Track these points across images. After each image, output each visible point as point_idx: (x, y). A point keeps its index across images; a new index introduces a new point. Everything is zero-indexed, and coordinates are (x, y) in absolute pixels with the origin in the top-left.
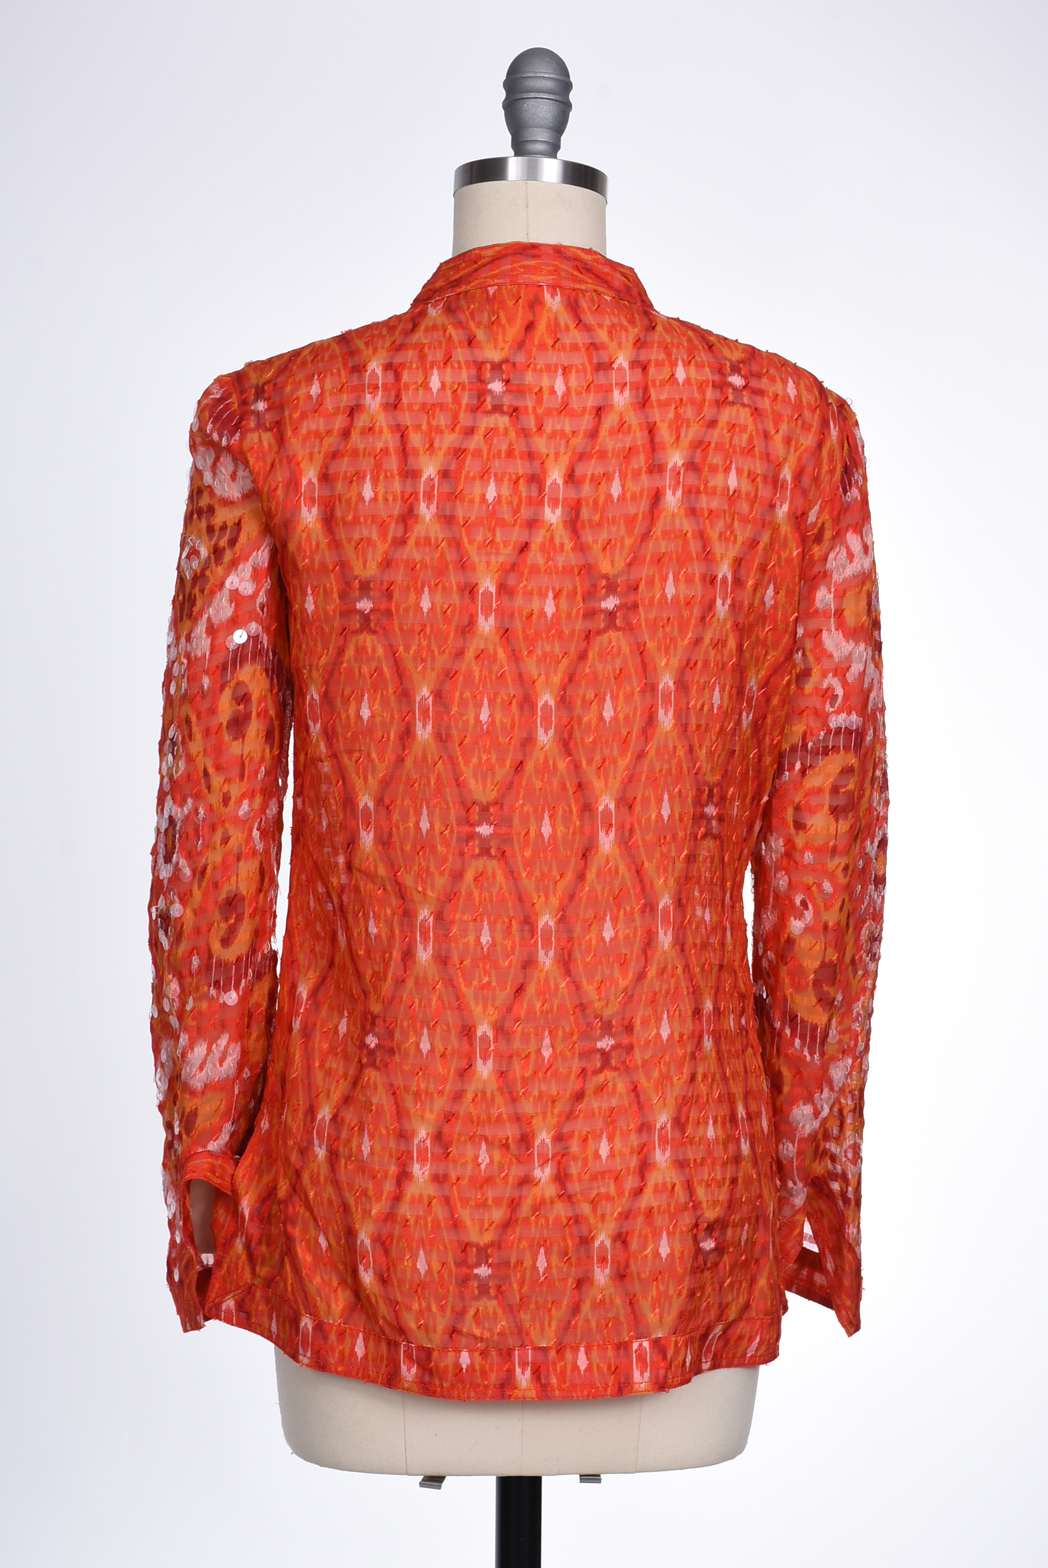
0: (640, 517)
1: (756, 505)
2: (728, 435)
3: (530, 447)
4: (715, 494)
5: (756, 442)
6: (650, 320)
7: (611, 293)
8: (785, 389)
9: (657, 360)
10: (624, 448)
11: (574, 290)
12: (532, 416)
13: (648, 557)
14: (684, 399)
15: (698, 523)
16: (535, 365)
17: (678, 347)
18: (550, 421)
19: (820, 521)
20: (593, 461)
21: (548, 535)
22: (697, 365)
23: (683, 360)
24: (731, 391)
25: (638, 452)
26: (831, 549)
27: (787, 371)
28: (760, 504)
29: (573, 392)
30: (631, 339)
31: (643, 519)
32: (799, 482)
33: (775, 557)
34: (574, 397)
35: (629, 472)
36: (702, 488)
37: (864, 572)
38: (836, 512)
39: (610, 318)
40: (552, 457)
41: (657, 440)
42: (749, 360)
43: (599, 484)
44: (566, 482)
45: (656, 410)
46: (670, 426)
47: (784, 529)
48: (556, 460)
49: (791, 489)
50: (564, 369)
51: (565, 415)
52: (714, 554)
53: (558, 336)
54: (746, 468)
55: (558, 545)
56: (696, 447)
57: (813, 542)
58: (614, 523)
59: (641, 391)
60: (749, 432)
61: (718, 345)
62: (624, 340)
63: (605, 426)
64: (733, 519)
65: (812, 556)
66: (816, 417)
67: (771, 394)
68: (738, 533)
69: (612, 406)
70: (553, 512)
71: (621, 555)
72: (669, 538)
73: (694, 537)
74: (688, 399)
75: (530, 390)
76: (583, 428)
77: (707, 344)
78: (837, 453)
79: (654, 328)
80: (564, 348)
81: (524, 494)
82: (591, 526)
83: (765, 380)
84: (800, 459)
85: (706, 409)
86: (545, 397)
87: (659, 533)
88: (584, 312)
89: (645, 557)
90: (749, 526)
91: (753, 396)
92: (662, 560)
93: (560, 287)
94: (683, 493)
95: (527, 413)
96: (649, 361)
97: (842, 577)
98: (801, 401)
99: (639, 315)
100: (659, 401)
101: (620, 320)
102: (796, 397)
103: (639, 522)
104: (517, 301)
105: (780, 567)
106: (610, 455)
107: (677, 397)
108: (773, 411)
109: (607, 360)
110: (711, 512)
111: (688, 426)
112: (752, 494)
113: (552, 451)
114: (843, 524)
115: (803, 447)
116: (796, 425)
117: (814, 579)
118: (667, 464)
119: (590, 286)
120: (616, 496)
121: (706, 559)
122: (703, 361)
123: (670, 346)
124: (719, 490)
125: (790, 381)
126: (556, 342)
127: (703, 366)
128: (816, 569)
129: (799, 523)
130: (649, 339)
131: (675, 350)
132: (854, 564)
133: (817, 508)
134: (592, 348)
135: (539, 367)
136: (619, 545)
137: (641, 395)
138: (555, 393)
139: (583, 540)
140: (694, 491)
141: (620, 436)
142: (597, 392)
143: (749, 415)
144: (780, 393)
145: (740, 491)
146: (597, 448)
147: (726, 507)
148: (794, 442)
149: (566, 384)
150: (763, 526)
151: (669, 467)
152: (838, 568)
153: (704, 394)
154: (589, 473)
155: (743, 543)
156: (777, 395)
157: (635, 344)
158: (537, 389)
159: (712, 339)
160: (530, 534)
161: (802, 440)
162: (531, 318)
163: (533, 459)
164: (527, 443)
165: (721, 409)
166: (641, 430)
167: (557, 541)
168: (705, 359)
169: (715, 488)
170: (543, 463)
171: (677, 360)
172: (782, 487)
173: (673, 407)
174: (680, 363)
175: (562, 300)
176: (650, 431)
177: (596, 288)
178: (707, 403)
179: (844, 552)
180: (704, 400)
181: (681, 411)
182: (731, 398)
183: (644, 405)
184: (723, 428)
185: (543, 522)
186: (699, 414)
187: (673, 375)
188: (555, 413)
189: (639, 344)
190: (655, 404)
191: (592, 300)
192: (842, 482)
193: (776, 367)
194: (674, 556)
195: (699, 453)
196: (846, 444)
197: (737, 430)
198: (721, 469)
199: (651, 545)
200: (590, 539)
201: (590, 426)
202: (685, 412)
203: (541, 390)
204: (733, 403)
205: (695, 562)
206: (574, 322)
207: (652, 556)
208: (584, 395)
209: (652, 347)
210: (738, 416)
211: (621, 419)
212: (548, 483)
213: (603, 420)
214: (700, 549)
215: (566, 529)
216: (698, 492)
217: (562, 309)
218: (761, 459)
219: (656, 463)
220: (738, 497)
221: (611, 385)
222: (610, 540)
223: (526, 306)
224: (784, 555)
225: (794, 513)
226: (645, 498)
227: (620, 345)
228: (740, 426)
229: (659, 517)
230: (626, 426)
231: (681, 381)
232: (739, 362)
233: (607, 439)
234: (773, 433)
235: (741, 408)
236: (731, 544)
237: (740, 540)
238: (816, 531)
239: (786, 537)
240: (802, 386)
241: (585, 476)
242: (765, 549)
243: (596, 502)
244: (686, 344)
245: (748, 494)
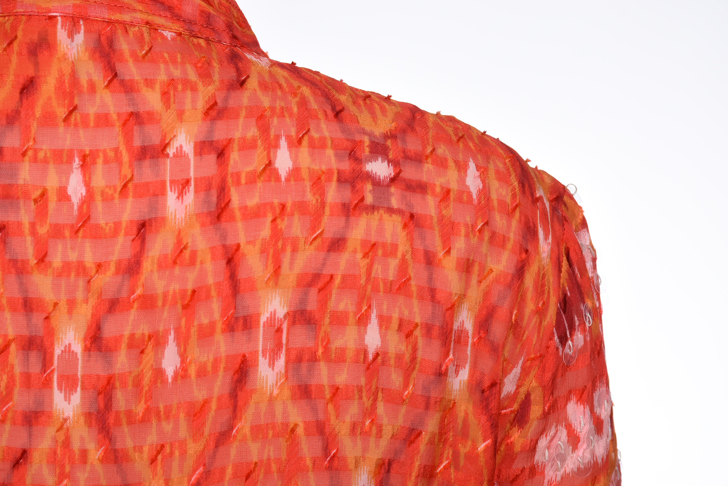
0: (214, 405)
1: (415, 374)
2: (364, 263)
3: (27, 291)
4: (344, 361)
5: (411, 272)
6: (238, 70)
7: (177, 27)
8: (462, 180)
9: (243, 139)
10: (183, 292)
11: (110, 22)
12: (29, 239)
13: (229, 471)
14: (289, 205)
15: (314, 410)
16: (36, 151)
17: (282, 115)
18: (60, 247)
19: (523, 390)
20: (133, 314)
21: (61, 437)
22: (312, 145)
23: (288, 138)
24: (369, 187)
25: (208, 297)
26: (542, 432)
27: (466, 146)
28: (420, 371)
29: (98, 198)
30: (201, 104)
31: (219, 408)
32: (487, 331)
33: (448, 452)
34: (99, 204)
35: (194, 331)
36: (320, 351)
37: (596, 463)
38: (548, 375)
39: (167, 69)
40: (63, 307)
41: (242, 275)
42: (404, 131)
43: (142, 352)
44: (87, 350)
45: (240, 225)
46: (263, 251)
47: (463, 408)
48: (70, 311)
49: (474, 344)
50: (84, 158)
51: (84, 237)
52: (344, 459)
53: (76, 101)
54: (396, 316)
55: (77, 452)
56: (310, 285)
57: (512, 425)
58: (168, 418)
59: (214, 193)
60: (399, 255)
61: (353, 109)
62: (188, 106)
63: (151, 254)
64: (375, 400)
65: (510, 447)
66: (514, 223)
67: (438, 190)
68: (385, 421)
69: (164, 219)
70: (67, 399)
71: (181, 470)
72: (265, 437)
73: (308, 433)
74: (294, 204)
75: (26, 195)
76: (115, 258)
77: (333, 109)
78: (551, 278)
79: (242, 83)
80: (85, 123)
81: (18, 370)
82: (130, 422)
83: (428, 166)
84: (487, 294)
85: (325, 219)
86: (52, 204)
87: (247, 431)
88: (122, 60)
89: (223, 470)
90: (403, 409)
91: (408, 194)
92: (254, 475)
93: (86, 19)
94: (287, 362)
95: (21, 233)
96: (230, 141)
97: (559, 474)
98: (488, 199)
99: (221, 63)
100: (244, 209)
101: (185, 72)
102: (480, 192)
103: (212, 413)
104: (10, 44)
105: (457, 468)
106: (160, 303)
107: (276, 202)
108: (441, 218)
109: (156, 140)
110: (336, 390)
111: (295, 250)
112: (407, 357)
113: (63, 298)
114: (561, 391)
115: (492, 276)
116: (481, 239)
117: (514, 480)
118: (258, 315)
119: (139, 16)
120: (170, 372)
121: (330, 468)
122: (323, 140)
123: (268, 113)
124: (350, 354)
125: (472, 165)
126: (71, 113)
127: (323, 146)
128: (518, 465)
129: (487, 399)
130: (232, 103)
131: (275, 120)
132: (580, 452)
133: (517, 371)
134: (132, 121)
135: (41, 155)
136: (177, 453)
137: (214, 199)
138: (68, 198)
139: (119, 446)
140: (306, 357)
141: (177, 270)
142: (138, 195)
143: (399, 227)
144: (454, 186)
145: (385, 353)
146: (139, 291)
147: (363, 381)
148: (476, 268)
149: (87, 184)
150: (427, 407)
151: (263, 319)
152: (552, 460)
153: (323, 194)
154: (127, 333)
155: (393, 437)
156: (448, 192)
157: (207, 113)
158: (38, 193)
159: (343, 98)
160: (30, 435)
161: (490, 264)
162: (31, 72)
163: (31, 310)
164: (21, 284)
165: (352, 219)
166: (213, 258)
167: (76, 445)
168: (327, 134)
169: (343, 351)
170: (47, 318)
171: (278, 137)
172: (458, 341)
173: (270, 218)
174: (283, 143)
175: (86, 41)
176: (229, 261)
177: (151, 18)
178: (327, 211)
179: (563, 434)
180: (323, 204)
181: (282, 224)
182: (369, 199)
183: (218, 218)
184: (355, 251)
185: (50, 415)
186: (313, 229)
187: (270, 164)
188: (67, 233)
189: (213, 113)
190: (238, 214)
191: (140, 39)
192: (559, 324)
193: (449, 142)
194: (274, 467)
195: (313, 293)
196: (565, 264)
197: (380, 252)
198: (352, 320)
199: (233, 452)
200: (129, 444)
201: (128, 255)
202: (290, 226)
203: (44, 194)
204: (373, 208)
205: (311, 474)
206: (105, 77)
207: (236, 467)
208: (117, 201)
209: (237, 117)
210: (381, 230)
211: (179, 241)
212: (58, 351)
213: (148, 244)
214: (319, 452)
215: (90, 426)
216: (314, 359)
217: (85, 56)
218: (421, 298)
219: (241, 313)
220: (384, 363)
221: (163, 183)
222: (163, 446)
223: (25, 52)
224: (463, 450)
225: (479, 383)
226: (221, 373)
227: (180, 114)
228: (384, 245)
229: (246, 403)
230: (187, 253)
231: (283, 174)
232: (386, 137)
233: (156, 275)
234: (441, 254)
235: (386, 216)
236: (372, 440)
237: (388, 432)
238: (516, 406)
239: (465, 421)
240: (492, 173)
241: (118, 339)
242: (431, 442)
243: (138, 383)
244: (295, 110)
245: (399, 357)
